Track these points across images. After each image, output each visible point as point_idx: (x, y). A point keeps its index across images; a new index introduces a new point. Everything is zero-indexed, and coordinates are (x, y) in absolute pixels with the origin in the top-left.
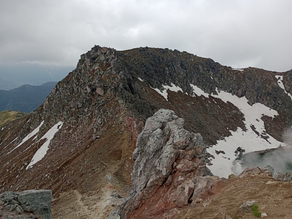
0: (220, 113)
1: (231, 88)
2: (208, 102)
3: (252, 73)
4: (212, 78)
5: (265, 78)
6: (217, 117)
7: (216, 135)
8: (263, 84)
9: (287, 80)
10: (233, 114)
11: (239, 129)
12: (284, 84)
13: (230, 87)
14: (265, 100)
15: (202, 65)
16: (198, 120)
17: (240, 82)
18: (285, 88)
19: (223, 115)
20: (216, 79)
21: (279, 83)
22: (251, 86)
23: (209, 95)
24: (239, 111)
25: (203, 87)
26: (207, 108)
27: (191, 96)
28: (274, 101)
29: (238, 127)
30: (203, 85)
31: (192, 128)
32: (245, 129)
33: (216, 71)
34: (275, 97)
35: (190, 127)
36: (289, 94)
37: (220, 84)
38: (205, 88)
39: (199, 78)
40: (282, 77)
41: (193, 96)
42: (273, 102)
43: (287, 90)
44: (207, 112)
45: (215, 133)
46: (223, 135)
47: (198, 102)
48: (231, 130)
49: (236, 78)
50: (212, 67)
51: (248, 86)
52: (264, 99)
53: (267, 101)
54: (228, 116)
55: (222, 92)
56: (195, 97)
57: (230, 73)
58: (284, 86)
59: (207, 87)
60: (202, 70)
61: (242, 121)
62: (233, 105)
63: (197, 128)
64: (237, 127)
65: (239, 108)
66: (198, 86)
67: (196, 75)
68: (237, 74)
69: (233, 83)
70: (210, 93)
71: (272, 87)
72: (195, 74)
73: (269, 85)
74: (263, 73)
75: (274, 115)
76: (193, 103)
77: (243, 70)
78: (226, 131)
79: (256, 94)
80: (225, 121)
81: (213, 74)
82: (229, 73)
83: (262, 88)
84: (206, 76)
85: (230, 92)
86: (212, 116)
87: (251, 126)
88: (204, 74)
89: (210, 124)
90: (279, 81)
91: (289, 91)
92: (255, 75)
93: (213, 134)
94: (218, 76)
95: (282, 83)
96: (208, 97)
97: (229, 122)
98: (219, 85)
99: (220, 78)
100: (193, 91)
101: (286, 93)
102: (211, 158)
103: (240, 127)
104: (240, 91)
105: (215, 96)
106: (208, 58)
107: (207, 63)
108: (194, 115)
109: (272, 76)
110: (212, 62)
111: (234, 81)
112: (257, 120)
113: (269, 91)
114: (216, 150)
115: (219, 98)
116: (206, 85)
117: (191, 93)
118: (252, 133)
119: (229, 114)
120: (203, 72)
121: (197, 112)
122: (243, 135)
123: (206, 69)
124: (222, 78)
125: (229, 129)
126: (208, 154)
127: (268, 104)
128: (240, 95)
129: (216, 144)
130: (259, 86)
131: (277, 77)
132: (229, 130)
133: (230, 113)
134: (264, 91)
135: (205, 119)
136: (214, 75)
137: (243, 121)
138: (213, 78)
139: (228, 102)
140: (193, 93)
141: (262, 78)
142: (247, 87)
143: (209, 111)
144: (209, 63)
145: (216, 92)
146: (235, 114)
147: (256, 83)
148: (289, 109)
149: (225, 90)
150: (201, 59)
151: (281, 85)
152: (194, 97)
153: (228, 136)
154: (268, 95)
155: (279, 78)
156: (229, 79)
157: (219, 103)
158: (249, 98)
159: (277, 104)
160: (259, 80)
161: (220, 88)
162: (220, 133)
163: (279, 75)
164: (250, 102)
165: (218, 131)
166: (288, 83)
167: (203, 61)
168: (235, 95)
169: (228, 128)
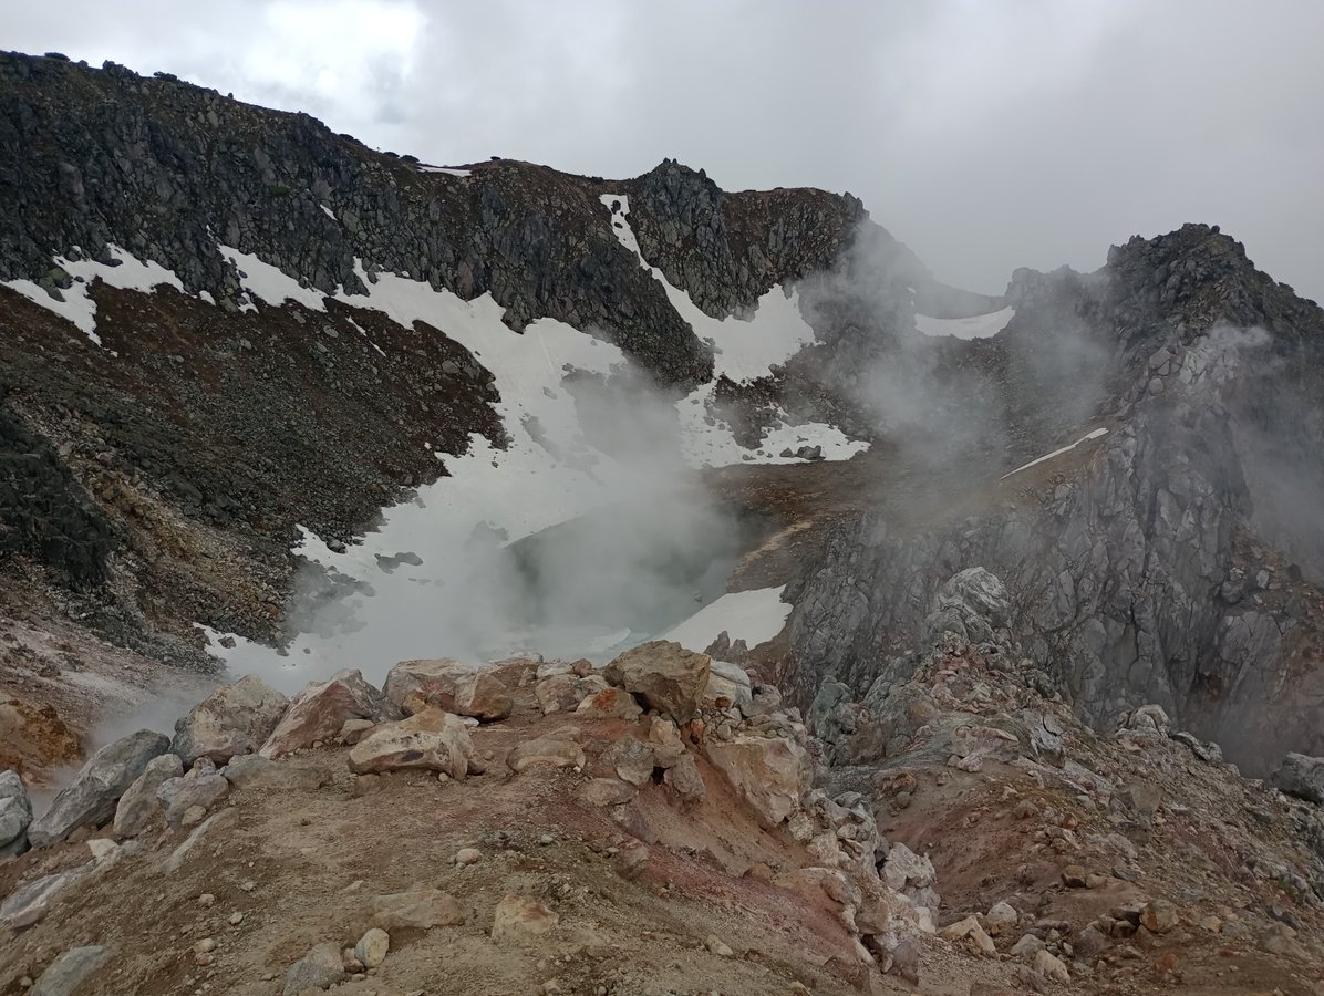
0: (385, 379)
1: (424, 260)
2: (323, 333)
3: (507, 185)
4: (330, 213)
5: (560, 208)
6: (376, 397)
7: (378, 485)
8: (555, 233)
9: (646, 214)
10: (444, 376)
11: (478, 442)
12: (635, 229)
13: (422, 254)
14: (569, 305)
15: (271, 147)
16: (281, 425)
17: (463, 230)
18: (641, 248)
19: (403, 386)
20: (352, 219)
21: (618, 225)
22: (509, 247)
23: (324, 300)
24: (470, 362)
25: (289, 259)
26: (322, 360)
27: (234, 309)
28: (606, 307)
29: (473, 431)
30: (290, 250)
31: (254, 467)
32: (499, 440)
33: (345, 177)
34: (607, 290)
35: (239, 464)
36: (657, 274)
37: (373, 243)
38: (299, 263)
39: (262, 214)
40: (624, 200)
41: (243, 308)
42: (602, 308)
43: (647, 256)
44: (323, 379)
45: (369, 477)
46: (409, 479)
47: (275, 337)
48: (442, 450)
49: (442, 211)
50: (320, 160)
51: (496, 247)
52: (566, 299)
53: (578, 307)
54: (426, 389)
55: (386, 278)
56: (256, 310)
57: (413, 185)
58: (638, 238)
59: (309, 260)
60: (272, 176)
61: (488, 403)
62: (440, 335)
63: (277, 467)
64: (470, 434)
65: (471, 348)
66: (261, 254)
67: (246, 200)
68: (442, 189)
69: (430, 234)
70: (330, 290)
71: (592, 246)
72: (239, 193)
73: (580, 239)
74: (551, 183)
75: (611, 365)
76: (248, 344)
77: (468, 173)
78: (419, 461)
79: (531, 278)
80: (413, 412)
81: (334, 194)
82: (407, 188)
83: (553, 253)
84: (296, 203)
85: (424, 276)
86: (348, 398)
87: (524, 423)
88: (285, 194)
89: (344, 437)
90: (616, 218)
91: (656, 259)
92: (519, 193)
93: (360, 481)
94: (358, 200)
95: (627, 226)
96: (321, 310)
97: (430, 414)
98: (369, 245)
99: (368, 210)
100: (238, 280)
101: (646, 266)
102: (357, 595)
103: (481, 431)
104: (466, 272)
105: (357, 301)
106: (296, 112)
107: (293, 138)
108: (257, 402)
109: (588, 197)
110: (318, 135)
111: (433, 223)
112: (546, 391)
113: (582, 264)
114: (377, 556)
115: (377, 308)
116: (303, 249)
117: (230, 291)
118: (531, 451)
119: (427, 381)
120: (281, 184)
121: (272, 389)
122: (495, 465)
123: (293, 166)
124: (380, 212)
125: (433, 449)
126: (344, 579)
127: (583, 321)
128: (469, 288)
129: (379, 527)
130: (541, 242)
131: (607, 200)
132: (437, 454)
133: (435, 374)
134: (562, 265)
135: (319, 415)
136: (339, 197)
137: (492, 404)
138: (335, 215)
139: (416, 323)
140: (239, 291)
141: (549, 208)
142: (491, 251)
143: (335, 373)
144: (304, 138)
145: (356, 279)
146: (453, 376)
147: (528, 232)
148: (661, 335)
149: (398, 268)
150: (260, 116)
151: (626, 238)
152: (249, 310)
153: (431, 481)
154: (579, 280)
155: (617, 205)
156: (412, 217)
157: (379, 331)
158: (505, 299)
159: (616, 317)
160: (537, 217)
161: (376, 262)
162: (393, 474)
163: (613, 193)
164: (511, 317)
165: (385, 463)
166: (648, 227)
167: (271, 126)
168: (445, 290)
169: (427, 445)
